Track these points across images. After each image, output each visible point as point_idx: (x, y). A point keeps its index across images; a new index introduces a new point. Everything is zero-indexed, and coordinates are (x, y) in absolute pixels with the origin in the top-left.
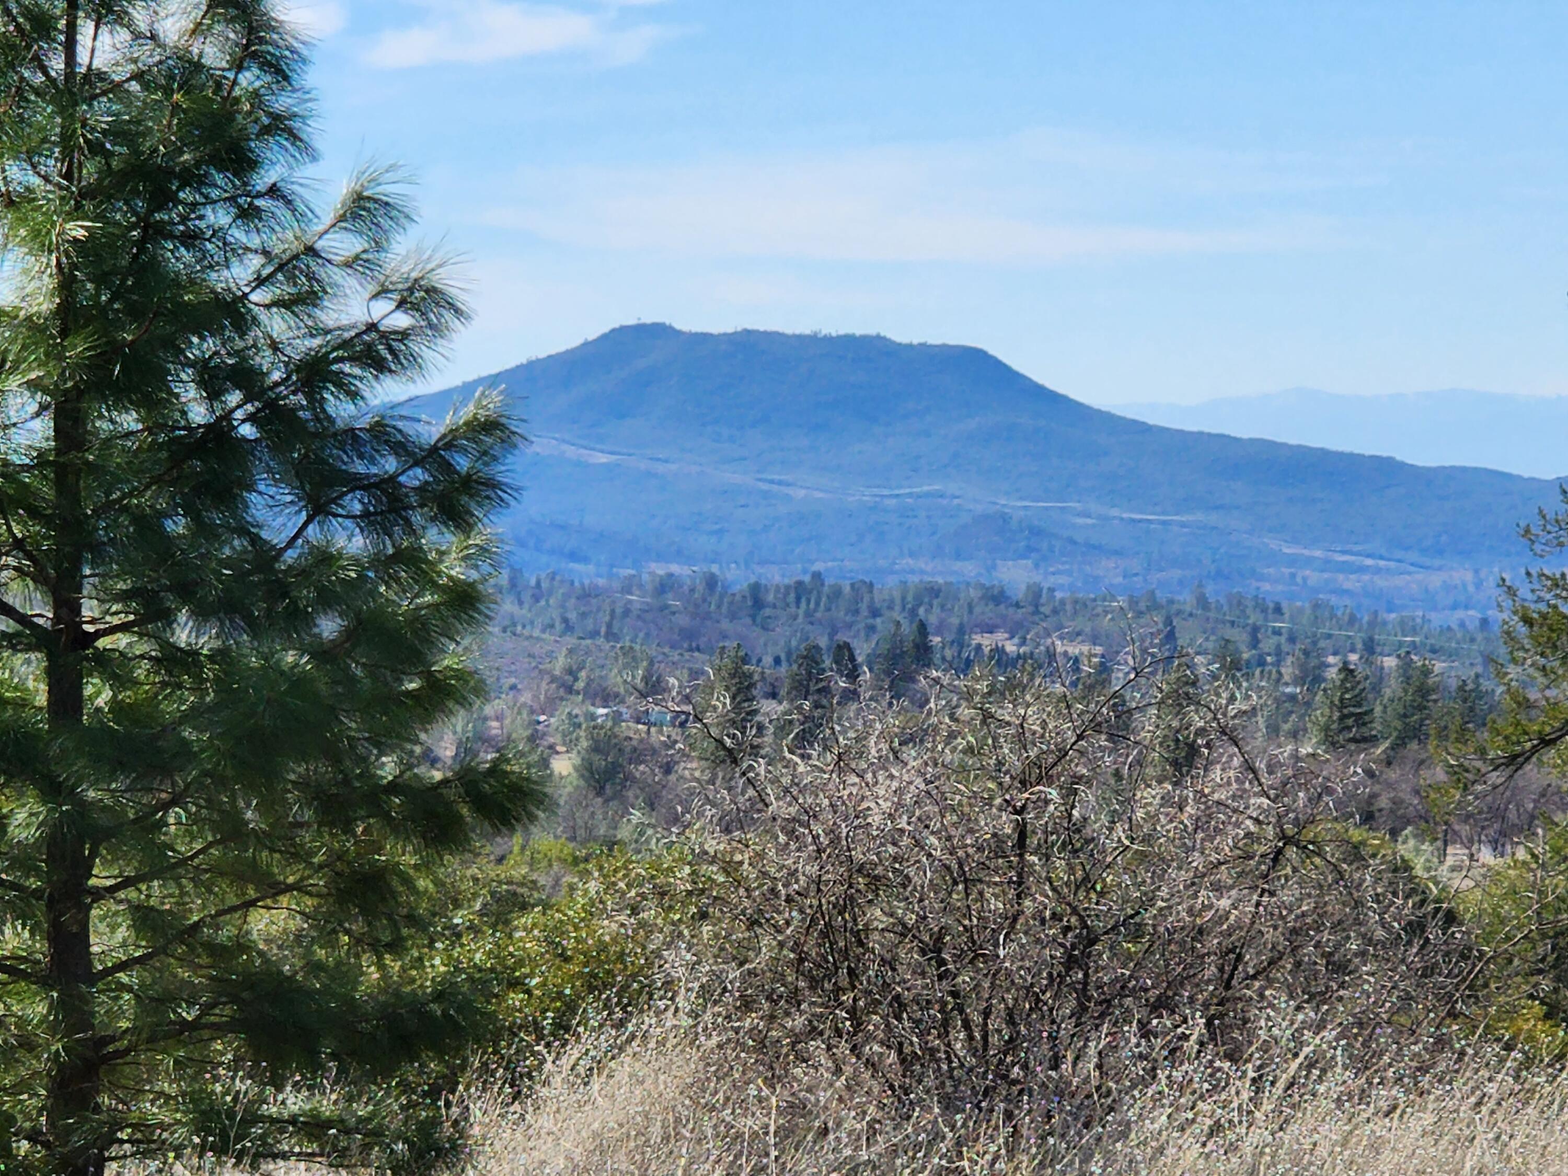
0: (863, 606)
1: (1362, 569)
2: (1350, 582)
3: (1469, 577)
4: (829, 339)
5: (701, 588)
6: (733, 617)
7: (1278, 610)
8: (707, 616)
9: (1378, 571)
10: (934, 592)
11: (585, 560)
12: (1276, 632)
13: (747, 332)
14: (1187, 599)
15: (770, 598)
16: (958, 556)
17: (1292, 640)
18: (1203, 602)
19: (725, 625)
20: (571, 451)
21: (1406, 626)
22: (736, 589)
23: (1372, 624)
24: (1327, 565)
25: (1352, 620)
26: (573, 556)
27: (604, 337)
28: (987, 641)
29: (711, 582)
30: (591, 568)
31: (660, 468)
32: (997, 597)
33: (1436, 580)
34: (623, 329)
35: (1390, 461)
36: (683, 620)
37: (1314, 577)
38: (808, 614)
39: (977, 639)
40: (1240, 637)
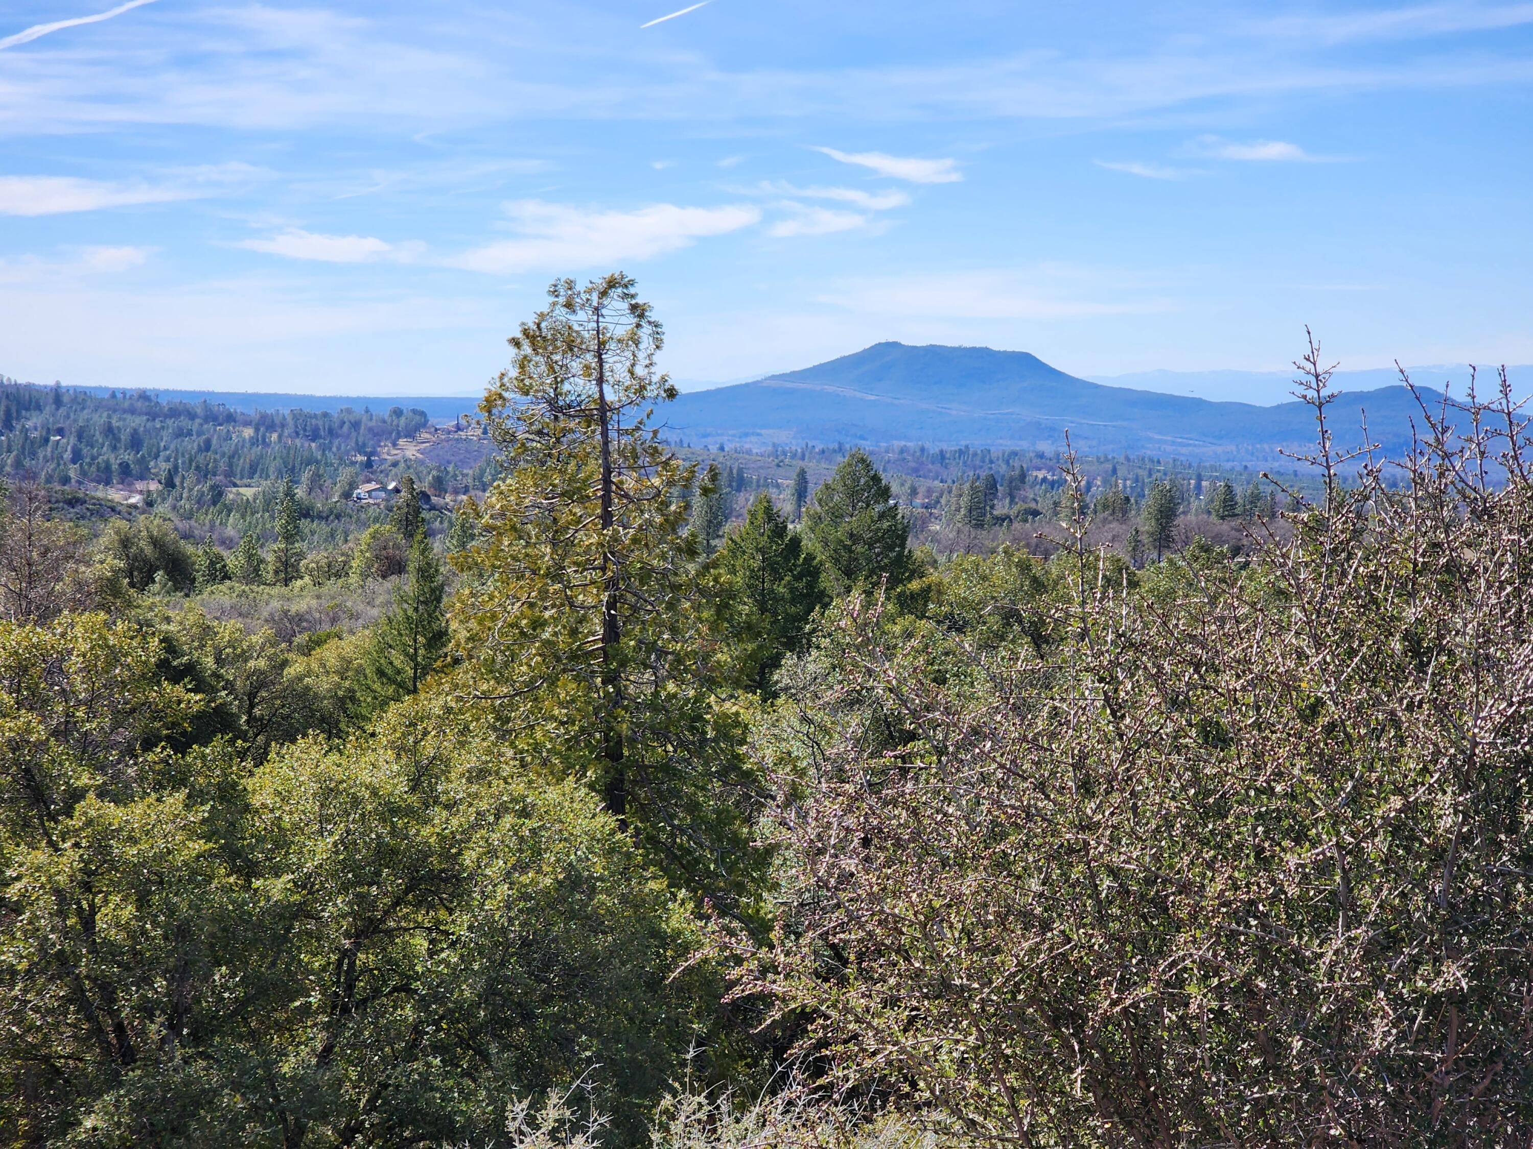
0: (987, 460)
1: (1189, 445)
2: (1184, 450)
3: (1234, 448)
4: (965, 349)
5: (918, 450)
6: (933, 463)
7: (1159, 462)
8: (922, 463)
9: (1195, 446)
10: (1015, 454)
11: (865, 439)
12: (1159, 471)
13: (932, 346)
14: (1122, 459)
15: (948, 455)
16: (1020, 439)
17: (1165, 474)
18: (1128, 459)
19: (930, 466)
20: (859, 395)
21: (1214, 468)
22: (932, 452)
23: (1199, 467)
24: (1173, 443)
25: (1190, 466)
26: (862, 438)
27: (872, 347)
28: (1041, 474)
29: (923, 450)
30: (868, 443)
31: (896, 402)
32: (1041, 456)
33: (1219, 450)
34: (880, 344)
35: (1200, 399)
36: (912, 464)
37: (1169, 448)
38: (965, 462)
39: (1035, 473)
40: (1143, 473)
